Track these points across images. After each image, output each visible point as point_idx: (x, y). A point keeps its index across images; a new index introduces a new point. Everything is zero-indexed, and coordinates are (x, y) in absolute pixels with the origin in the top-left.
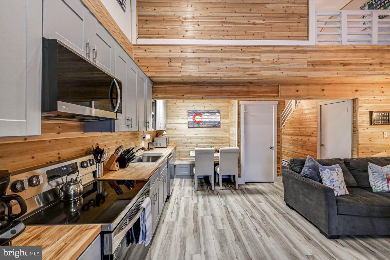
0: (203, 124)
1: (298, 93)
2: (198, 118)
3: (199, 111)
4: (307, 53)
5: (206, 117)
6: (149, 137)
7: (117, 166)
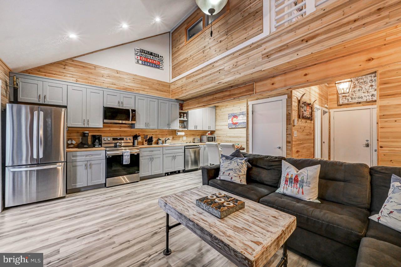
0: (238, 125)
1: (274, 86)
2: (235, 120)
3: (236, 113)
4: (261, 47)
5: (241, 119)
6: (183, 134)
7: (146, 143)
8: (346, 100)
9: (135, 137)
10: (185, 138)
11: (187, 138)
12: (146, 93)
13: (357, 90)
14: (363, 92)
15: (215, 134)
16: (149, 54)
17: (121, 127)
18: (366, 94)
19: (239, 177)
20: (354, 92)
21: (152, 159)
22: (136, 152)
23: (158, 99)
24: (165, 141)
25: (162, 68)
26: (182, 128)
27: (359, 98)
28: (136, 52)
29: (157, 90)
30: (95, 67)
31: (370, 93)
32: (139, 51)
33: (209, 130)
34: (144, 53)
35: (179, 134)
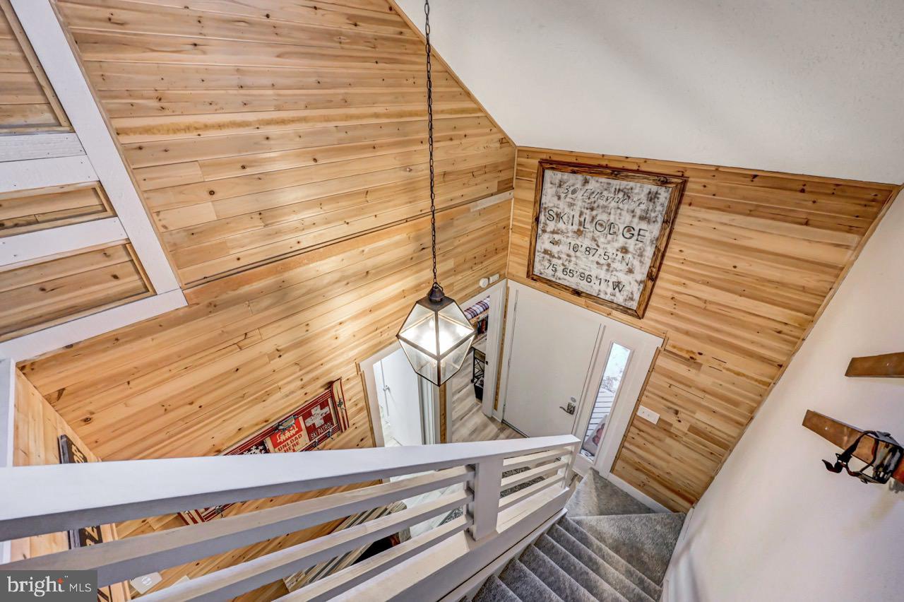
8: (551, 267)
13: (584, 246)
14: (598, 263)
18: (602, 274)
20: (575, 249)
27: (582, 276)
31: (614, 272)
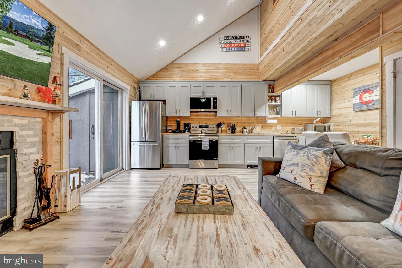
0: (374, 104)
2: (367, 97)
3: (369, 85)
6: (275, 121)
7: (229, 132)
9: (219, 125)
10: (279, 128)
11: (282, 127)
12: (231, 79)
15: (331, 122)
16: (234, 39)
17: (206, 116)
19: (310, 178)
21: (231, 148)
22: (215, 139)
23: (241, 83)
24: (252, 130)
25: (248, 50)
26: (274, 115)
28: (221, 41)
29: (243, 75)
30: (187, 65)
32: (223, 39)
33: (319, 116)
34: (229, 39)
35: (269, 121)
